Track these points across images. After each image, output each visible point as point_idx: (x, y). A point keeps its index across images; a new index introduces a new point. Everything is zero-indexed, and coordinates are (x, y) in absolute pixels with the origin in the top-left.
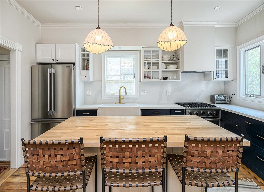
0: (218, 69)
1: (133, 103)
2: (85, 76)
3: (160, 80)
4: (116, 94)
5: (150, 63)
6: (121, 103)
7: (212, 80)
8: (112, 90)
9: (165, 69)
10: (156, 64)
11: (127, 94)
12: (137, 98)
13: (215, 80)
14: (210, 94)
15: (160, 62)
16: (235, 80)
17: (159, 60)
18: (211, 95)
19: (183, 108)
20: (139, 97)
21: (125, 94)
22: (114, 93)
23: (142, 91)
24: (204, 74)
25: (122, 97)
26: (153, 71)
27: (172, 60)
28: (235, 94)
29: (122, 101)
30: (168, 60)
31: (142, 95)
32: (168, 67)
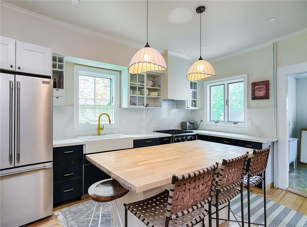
0: (192, 99)
1: (112, 134)
2: (57, 98)
3: (145, 106)
4: (91, 123)
5: (136, 88)
6: (99, 135)
7: (186, 108)
8: (87, 118)
9: (148, 95)
10: (141, 89)
11: (111, 123)
12: (117, 127)
13: (188, 108)
14: (181, 121)
15: (145, 87)
16: (202, 109)
17: (144, 85)
18: (182, 123)
19: (170, 135)
20: (119, 126)
21: (109, 123)
22: (88, 122)
23: (122, 119)
24: (177, 103)
25: (101, 127)
26: (138, 97)
27: (153, 87)
28: (202, 121)
29: (102, 132)
30: (151, 86)
31: (122, 123)
32: (151, 93)
